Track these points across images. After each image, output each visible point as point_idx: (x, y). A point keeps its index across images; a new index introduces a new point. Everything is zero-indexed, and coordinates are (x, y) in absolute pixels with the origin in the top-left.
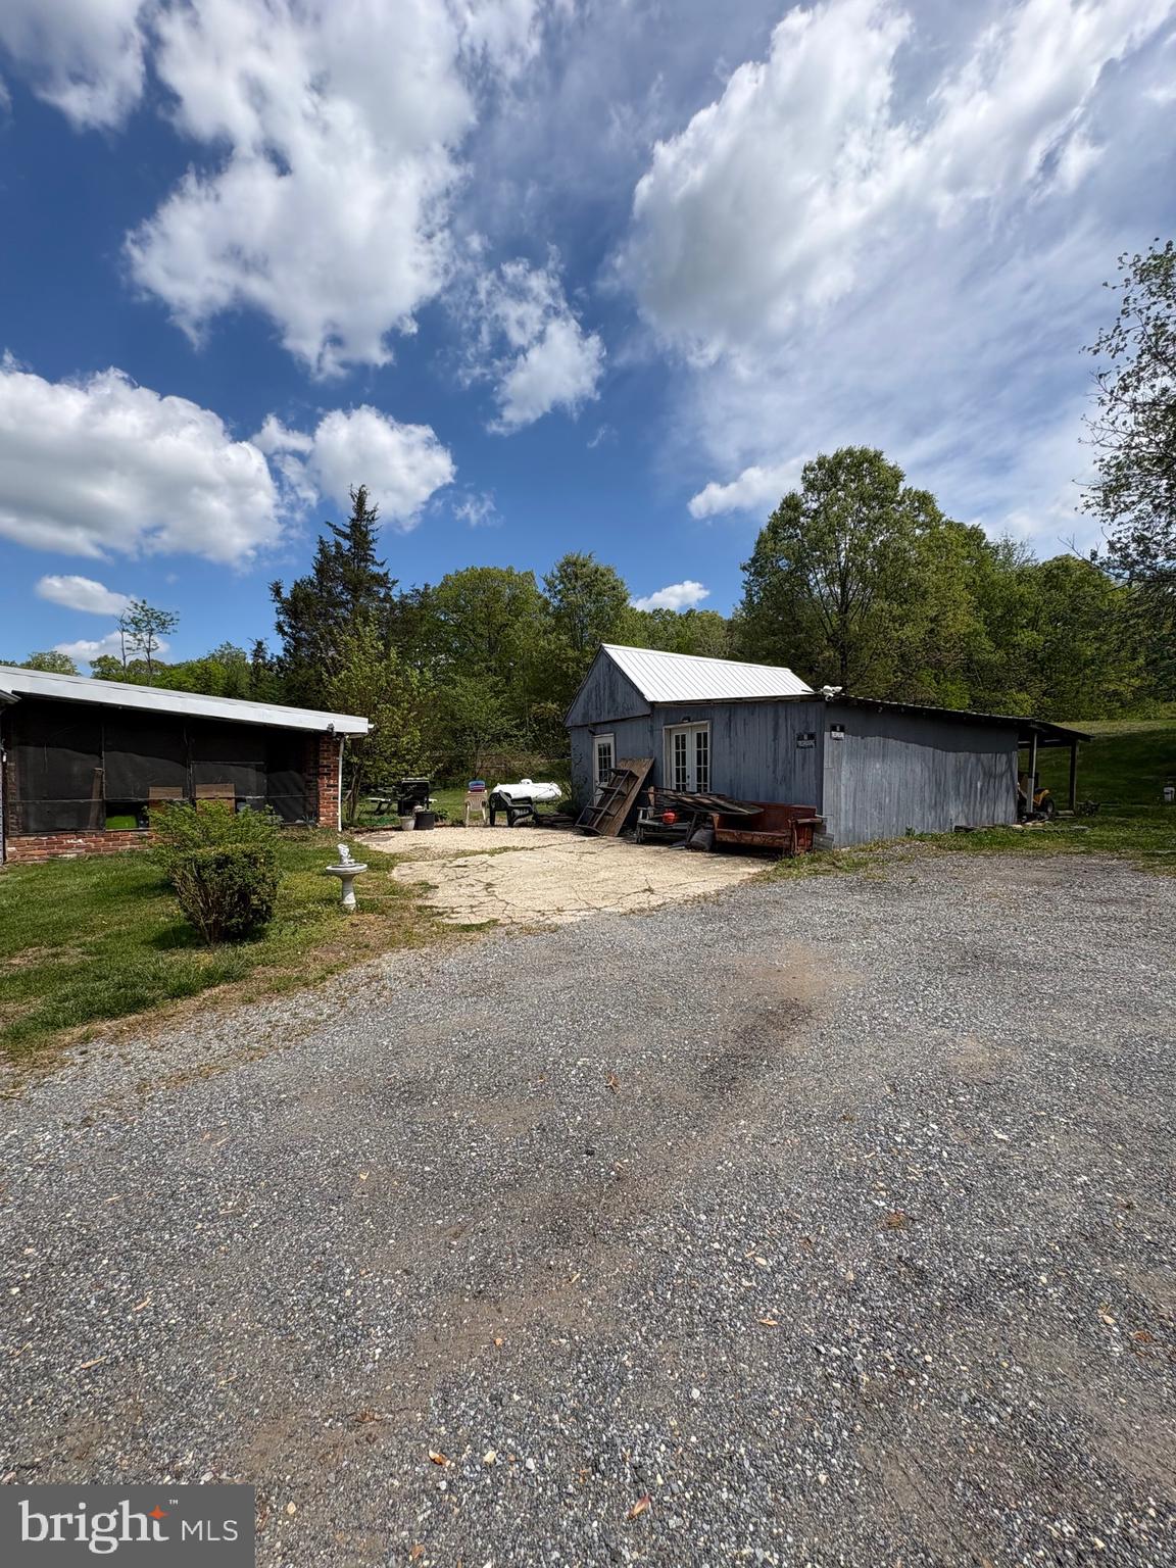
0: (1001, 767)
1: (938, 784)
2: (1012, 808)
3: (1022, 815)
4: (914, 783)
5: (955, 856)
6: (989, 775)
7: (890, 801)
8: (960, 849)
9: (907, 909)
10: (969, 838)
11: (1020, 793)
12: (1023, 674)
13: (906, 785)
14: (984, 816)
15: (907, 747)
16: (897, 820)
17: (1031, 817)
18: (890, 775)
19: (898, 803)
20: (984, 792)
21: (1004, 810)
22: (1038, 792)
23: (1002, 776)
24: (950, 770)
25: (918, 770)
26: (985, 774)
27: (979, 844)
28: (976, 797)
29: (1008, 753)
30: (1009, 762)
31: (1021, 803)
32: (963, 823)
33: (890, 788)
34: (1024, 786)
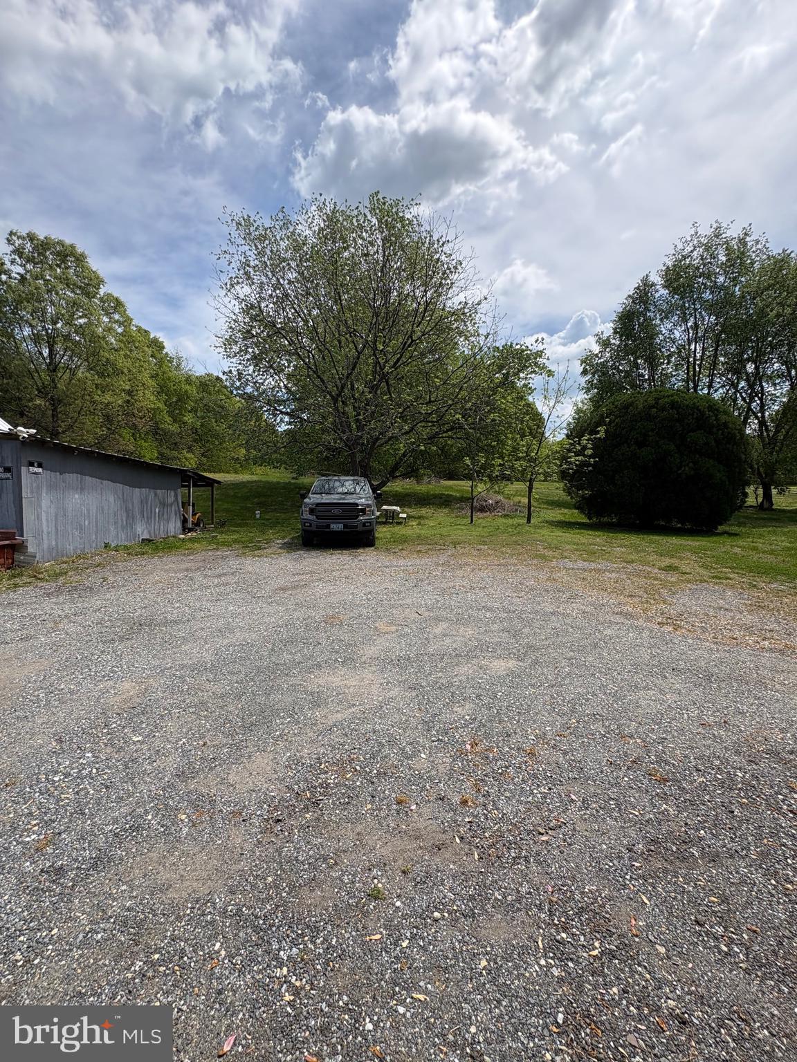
0: (171, 499)
1: (127, 511)
2: (179, 524)
3: (185, 529)
4: (109, 509)
5: (138, 560)
6: (163, 504)
7: (89, 523)
8: (143, 554)
9: (95, 602)
10: (151, 546)
11: (184, 516)
12: (189, 441)
13: (102, 510)
14: (161, 532)
15: (102, 483)
16: (96, 538)
17: (190, 530)
18: (88, 504)
19: (97, 524)
20: (161, 515)
21: (174, 526)
22: (194, 515)
23: (171, 505)
24: (136, 501)
25: (111, 499)
26: (160, 503)
27: (157, 549)
28: (155, 520)
29: (175, 490)
30: (176, 496)
31: (185, 521)
32: (146, 536)
33: (89, 513)
34: (186, 511)
